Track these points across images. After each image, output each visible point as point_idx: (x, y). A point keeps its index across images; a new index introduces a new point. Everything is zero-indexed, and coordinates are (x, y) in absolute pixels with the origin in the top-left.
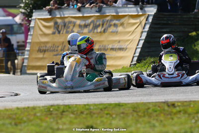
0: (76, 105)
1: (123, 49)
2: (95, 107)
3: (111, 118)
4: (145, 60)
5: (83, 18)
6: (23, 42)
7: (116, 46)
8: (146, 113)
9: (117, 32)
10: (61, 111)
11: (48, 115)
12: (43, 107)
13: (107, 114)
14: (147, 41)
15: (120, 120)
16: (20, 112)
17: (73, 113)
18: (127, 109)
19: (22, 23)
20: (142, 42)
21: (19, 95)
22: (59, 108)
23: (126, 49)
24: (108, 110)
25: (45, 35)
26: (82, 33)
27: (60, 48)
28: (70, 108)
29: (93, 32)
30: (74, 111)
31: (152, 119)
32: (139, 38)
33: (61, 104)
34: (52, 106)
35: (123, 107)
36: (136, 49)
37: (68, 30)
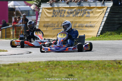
0: (64, 61)
1: (92, 26)
2: (74, 63)
3: (83, 70)
4: (105, 33)
5: (70, 8)
6: (35, 20)
7: (89, 24)
8: (103, 67)
9: (89, 16)
10: (55, 64)
11: (47, 67)
12: (44, 62)
13: (81, 67)
14: (106, 22)
15: (88, 71)
16: (31, 65)
17: (61, 66)
18: (93, 64)
19: (35, 9)
20: (103, 23)
21: (32, 53)
22: (53, 63)
23: (94, 26)
24: (81, 65)
25: (48, 17)
26: (69, 17)
27: (56, 25)
28: (60, 63)
29: (76, 16)
30: (62, 65)
31: (107, 71)
32: (102, 20)
33: (55, 60)
34: (49, 61)
35: (90, 63)
36: (100, 26)
37: (61, 15)
